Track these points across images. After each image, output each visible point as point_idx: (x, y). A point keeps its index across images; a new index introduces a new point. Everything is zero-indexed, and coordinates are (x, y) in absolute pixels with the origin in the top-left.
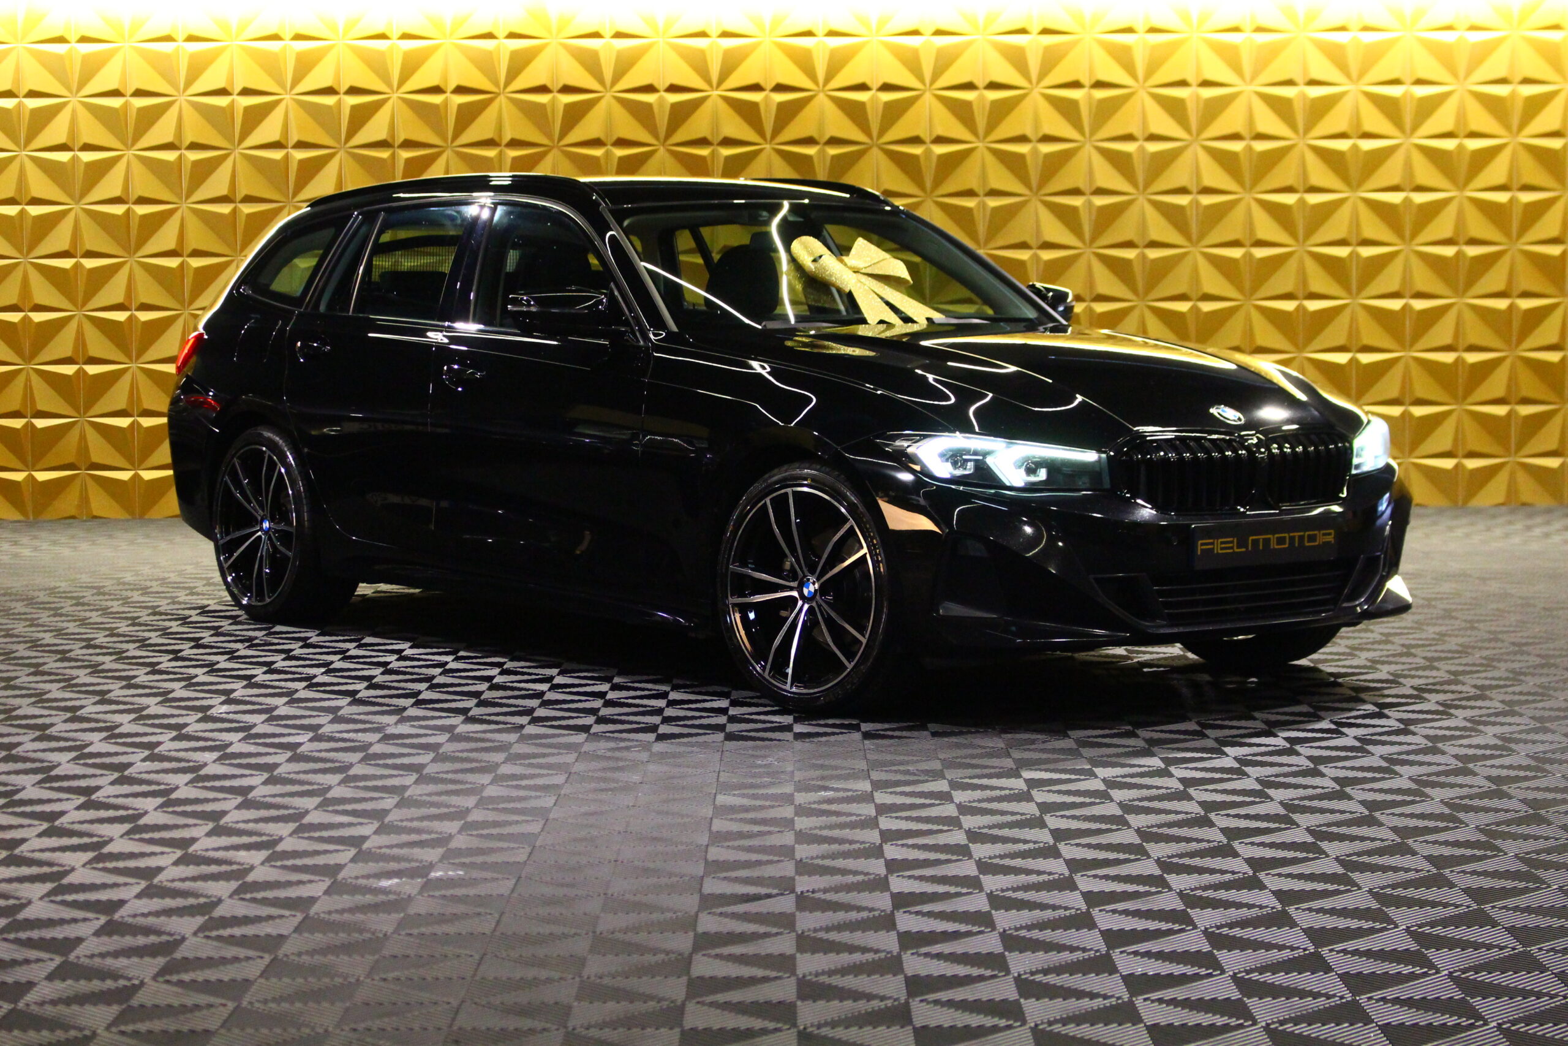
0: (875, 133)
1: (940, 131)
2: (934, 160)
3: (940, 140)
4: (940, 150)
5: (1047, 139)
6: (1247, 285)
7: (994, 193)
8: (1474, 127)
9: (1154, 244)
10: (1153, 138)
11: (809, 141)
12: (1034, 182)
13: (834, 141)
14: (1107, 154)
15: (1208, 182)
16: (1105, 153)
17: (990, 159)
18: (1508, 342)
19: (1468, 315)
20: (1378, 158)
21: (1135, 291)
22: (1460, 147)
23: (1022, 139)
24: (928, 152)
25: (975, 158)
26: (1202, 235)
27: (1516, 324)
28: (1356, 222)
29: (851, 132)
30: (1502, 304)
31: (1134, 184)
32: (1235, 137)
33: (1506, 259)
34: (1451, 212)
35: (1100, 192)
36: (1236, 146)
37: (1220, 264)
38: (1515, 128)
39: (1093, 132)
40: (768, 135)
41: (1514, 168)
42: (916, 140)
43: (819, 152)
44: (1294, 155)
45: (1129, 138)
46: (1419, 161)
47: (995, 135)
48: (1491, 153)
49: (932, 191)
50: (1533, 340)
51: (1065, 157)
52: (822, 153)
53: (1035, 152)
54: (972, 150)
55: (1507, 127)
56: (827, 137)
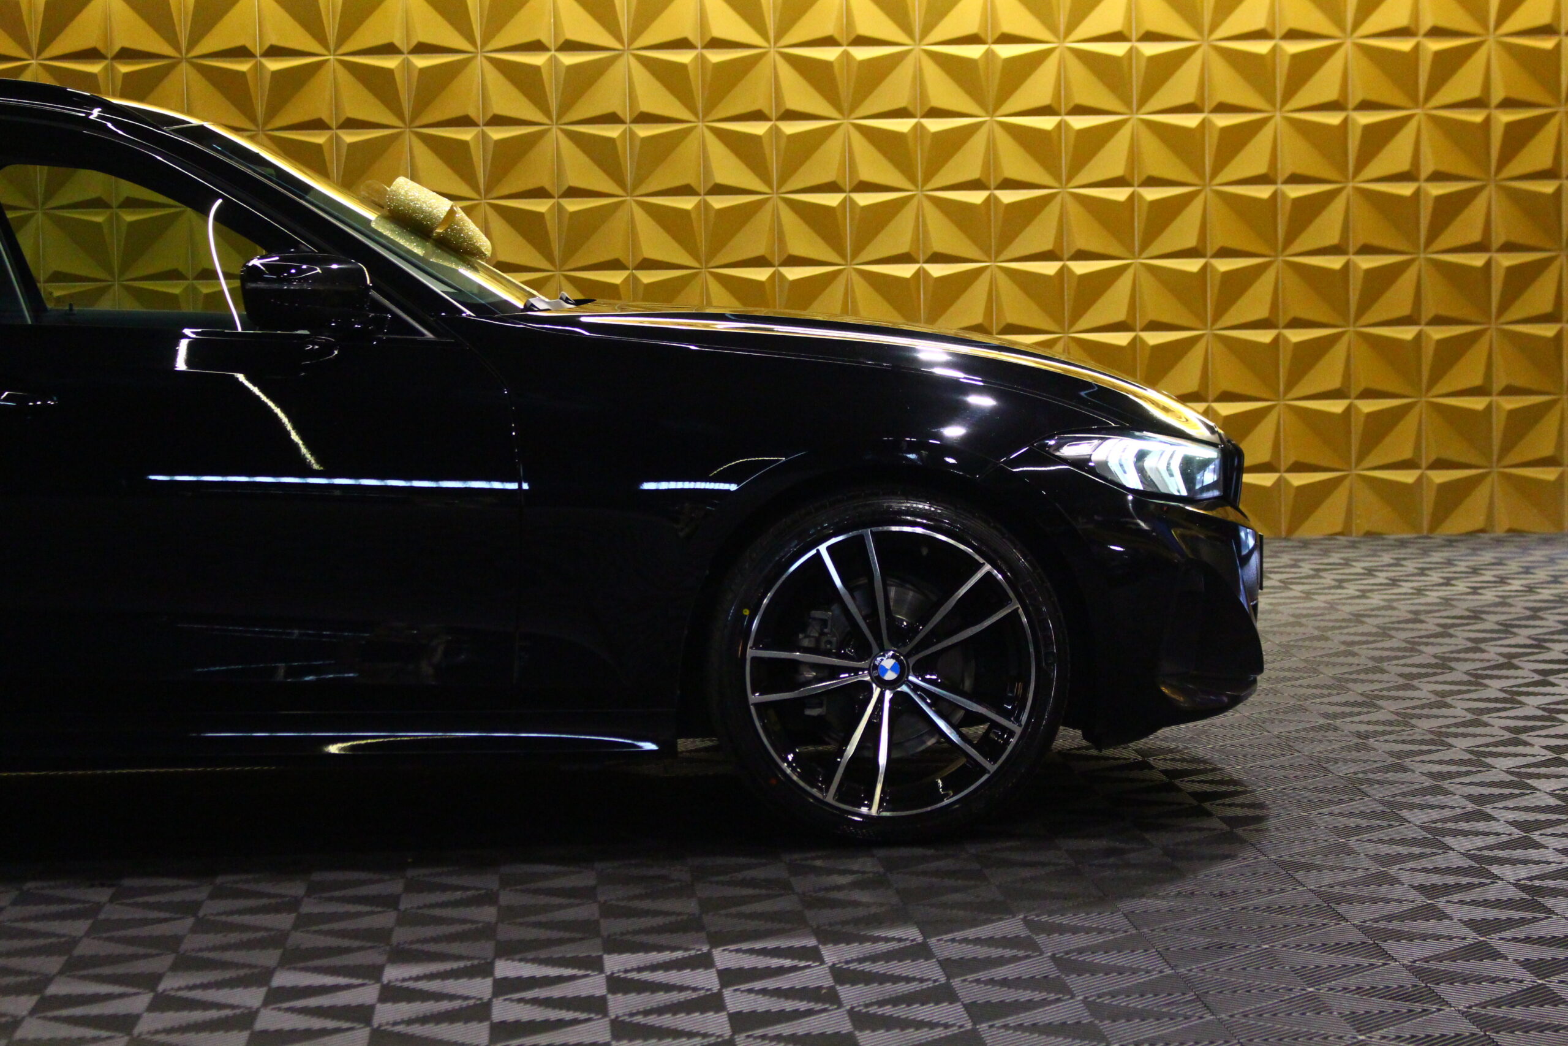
0: (184, 45)
1: (274, 39)
2: (268, 78)
3: (275, 52)
4: (274, 65)
5: (423, 49)
6: (703, 248)
7: (351, 124)
8: (1007, 28)
9: (574, 192)
10: (570, 46)
11: (91, 54)
12: (407, 107)
13: (126, 54)
14: (508, 70)
15: (646, 106)
16: (504, 68)
17: (343, 76)
18: (1057, 318)
19: (1005, 285)
20: (878, 71)
21: (549, 257)
22: (989, 55)
23: (389, 49)
24: (259, 68)
25: (325, 77)
26: (639, 181)
27: (1068, 295)
28: (849, 160)
29: (152, 42)
30: (1049, 268)
31: (547, 112)
32: (682, 44)
33: (1054, 209)
34: (977, 144)
35: (498, 121)
36: (684, 57)
37: (663, 217)
38: (1062, 28)
39: (487, 37)
40: (34, 48)
41: (1061, 83)
42: (242, 53)
43: (105, 69)
44: (763, 69)
45: (537, 46)
46: (933, 74)
47: (352, 45)
48: (1033, 62)
49: (265, 123)
50: (1094, 317)
51: (448, 74)
52: (110, 71)
53: (407, 65)
54: (319, 65)
55: (1053, 28)
56: (116, 48)
